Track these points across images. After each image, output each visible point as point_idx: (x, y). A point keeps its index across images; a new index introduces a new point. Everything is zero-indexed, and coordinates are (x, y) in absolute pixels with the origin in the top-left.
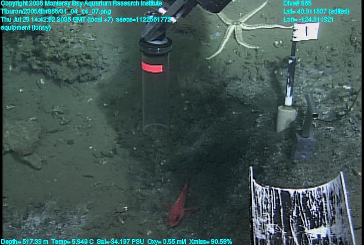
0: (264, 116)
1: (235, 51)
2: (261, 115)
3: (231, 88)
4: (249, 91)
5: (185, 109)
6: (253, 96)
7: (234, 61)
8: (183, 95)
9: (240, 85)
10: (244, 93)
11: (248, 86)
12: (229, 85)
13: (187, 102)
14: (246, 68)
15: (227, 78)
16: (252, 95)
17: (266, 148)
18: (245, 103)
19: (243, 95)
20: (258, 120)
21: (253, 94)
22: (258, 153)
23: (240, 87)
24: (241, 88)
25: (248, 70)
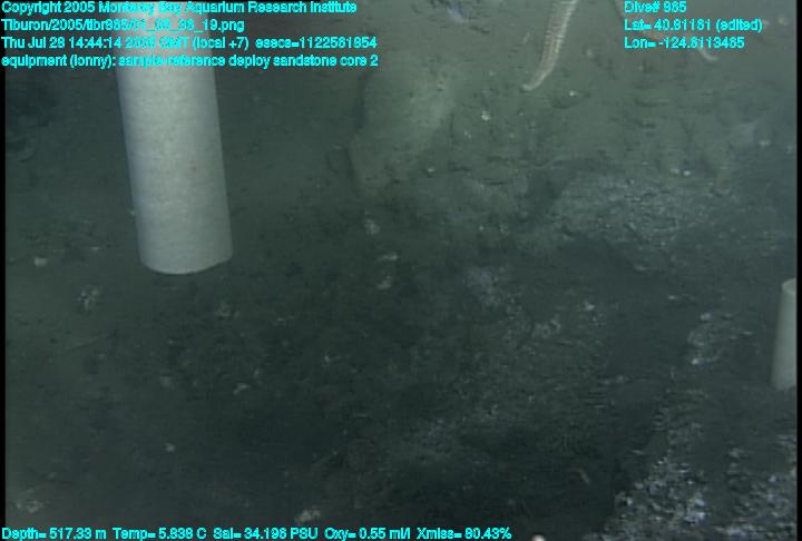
0: (724, 319)
1: (589, 53)
2: (706, 316)
3: (579, 204)
4: (655, 218)
5: (385, 285)
6: (673, 238)
7: (588, 95)
8: (373, 227)
9: (614, 190)
10: (632, 225)
11: (650, 195)
12: (567, 193)
13: (394, 258)
14: (640, 124)
15: (560, 163)
16: (669, 235)
17: (735, 453)
18: (641, 268)
19: (633, 234)
20: (697, 339)
21: (671, 229)
22: (701, 473)
23: (613, 198)
24: (619, 204)
25: (645, 130)
